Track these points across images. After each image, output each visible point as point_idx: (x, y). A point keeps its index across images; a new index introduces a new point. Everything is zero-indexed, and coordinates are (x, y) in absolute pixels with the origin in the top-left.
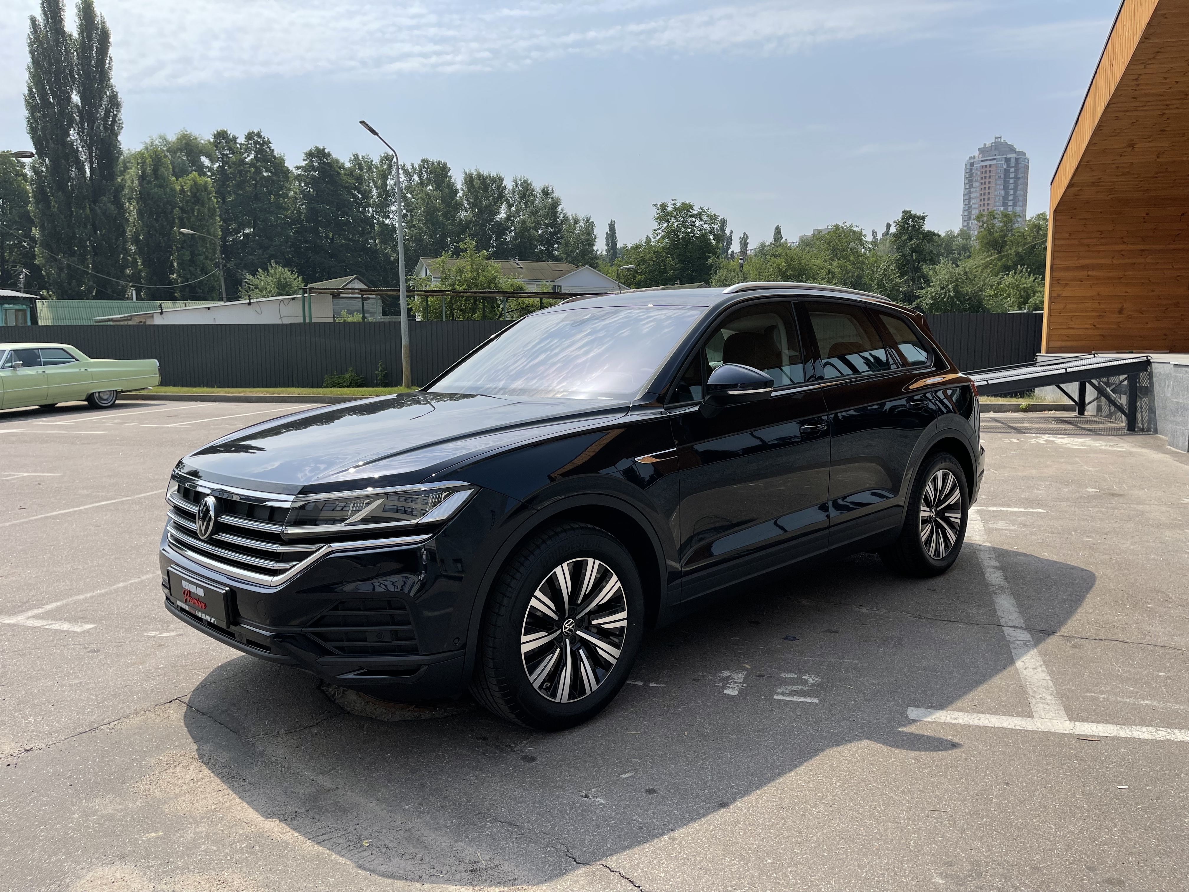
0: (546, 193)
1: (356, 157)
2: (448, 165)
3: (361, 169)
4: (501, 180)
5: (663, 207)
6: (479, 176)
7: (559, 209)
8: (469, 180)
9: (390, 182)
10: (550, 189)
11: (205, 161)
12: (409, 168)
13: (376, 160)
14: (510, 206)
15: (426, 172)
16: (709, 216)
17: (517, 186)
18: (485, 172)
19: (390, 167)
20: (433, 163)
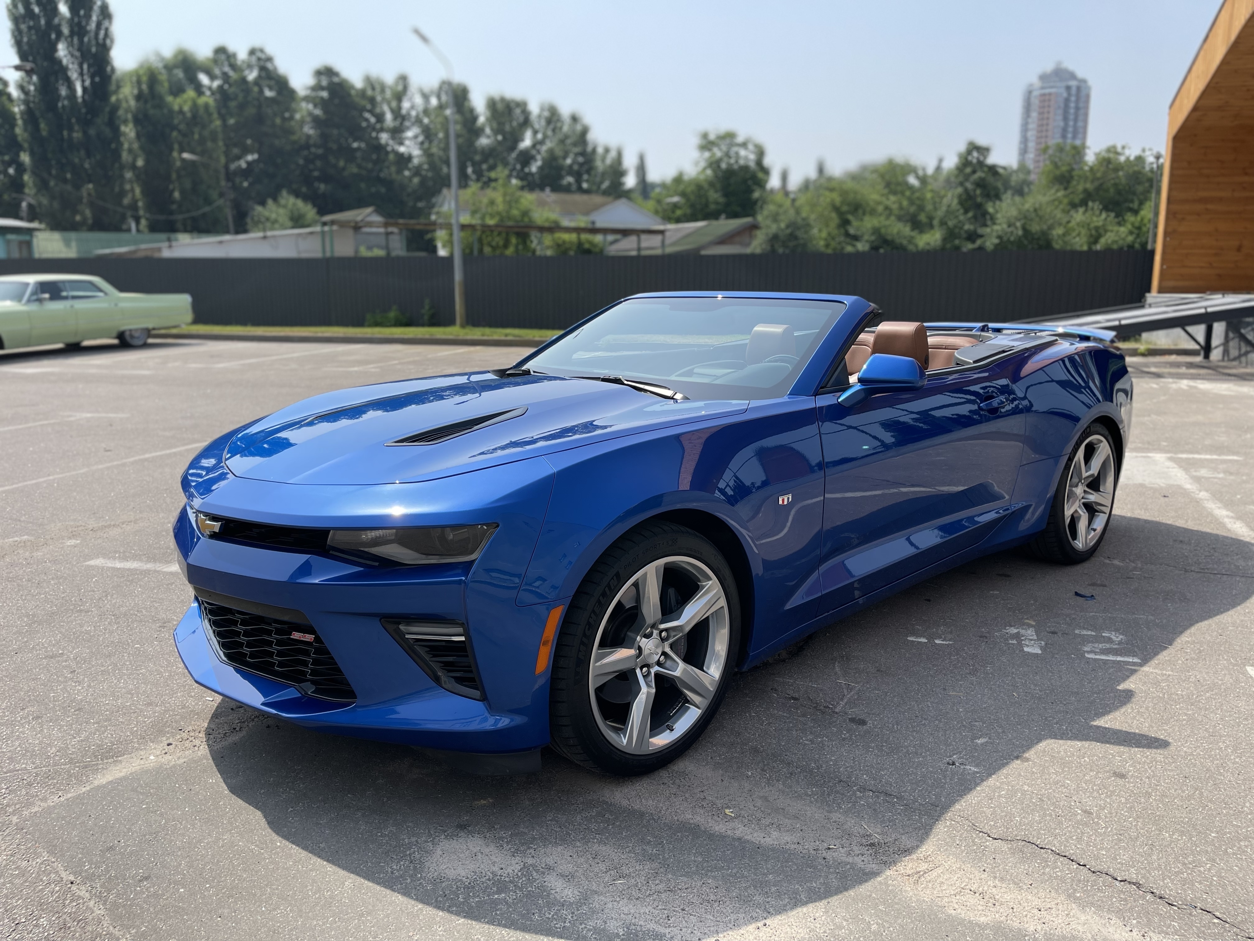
0: (575, 119)
1: (368, 77)
2: (468, 87)
3: (373, 89)
4: (526, 104)
6: (503, 100)
7: (589, 136)
8: (492, 104)
9: (406, 105)
10: (579, 115)
11: (204, 79)
12: (427, 89)
13: (391, 81)
14: (535, 132)
15: (446, 94)
16: (754, 145)
17: (543, 110)
18: (508, 95)
19: (405, 88)
20: (453, 84)
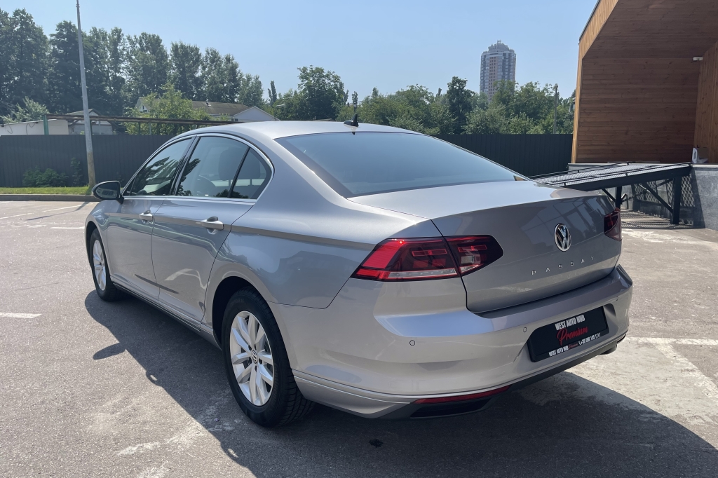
0: (228, 59)
1: (95, 30)
2: (161, 38)
3: (98, 37)
4: (197, 50)
5: (304, 70)
6: (182, 46)
7: (237, 70)
8: (175, 48)
9: (120, 48)
10: (231, 57)
12: (133, 38)
13: (109, 32)
14: (204, 68)
15: (145, 42)
16: (333, 77)
17: (208, 54)
18: (186, 44)
19: (119, 38)
20: (150, 36)
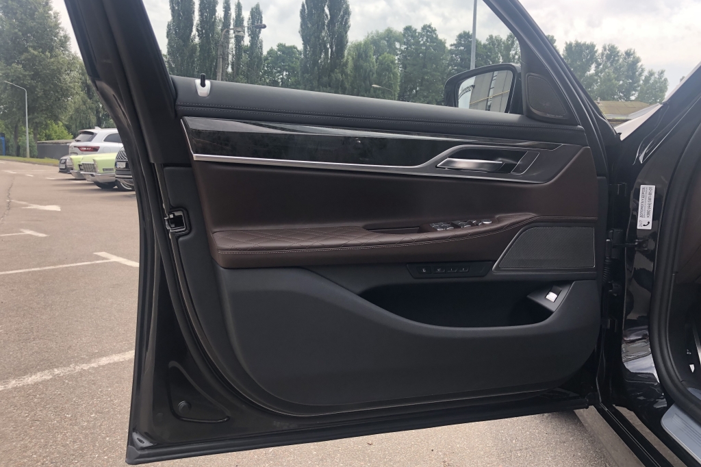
0: (629, 54)
1: (491, 37)
3: (493, 45)
4: (593, 46)
6: (578, 44)
8: (569, 48)
10: (632, 51)
11: (397, 45)
14: (599, 65)
17: (605, 50)
18: (581, 41)
